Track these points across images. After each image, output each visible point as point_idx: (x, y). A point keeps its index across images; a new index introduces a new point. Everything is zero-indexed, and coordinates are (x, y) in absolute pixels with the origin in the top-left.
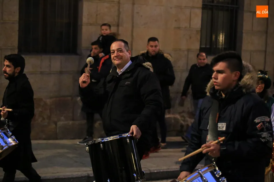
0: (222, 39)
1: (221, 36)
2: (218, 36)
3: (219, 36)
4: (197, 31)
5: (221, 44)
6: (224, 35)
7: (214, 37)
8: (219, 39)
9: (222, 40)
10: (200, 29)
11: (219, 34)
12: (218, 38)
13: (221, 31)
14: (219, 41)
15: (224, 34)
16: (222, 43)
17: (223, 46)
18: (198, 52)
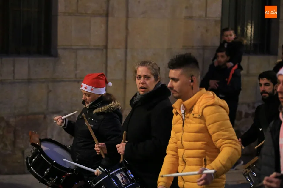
0: (250, 31)
1: (249, 27)
2: (245, 28)
3: (247, 28)
4: (216, 21)
5: (249, 38)
6: (253, 27)
7: (239, 29)
8: (247, 32)
9: (251, 33)
10: (220, 19)
11: (247, 25)
12: (245, 31)
13: (250, 21)
14: (246, 34)
15: (253, 25)
16: (251, 37)
17: (252, 42)
18: (215, 52)
